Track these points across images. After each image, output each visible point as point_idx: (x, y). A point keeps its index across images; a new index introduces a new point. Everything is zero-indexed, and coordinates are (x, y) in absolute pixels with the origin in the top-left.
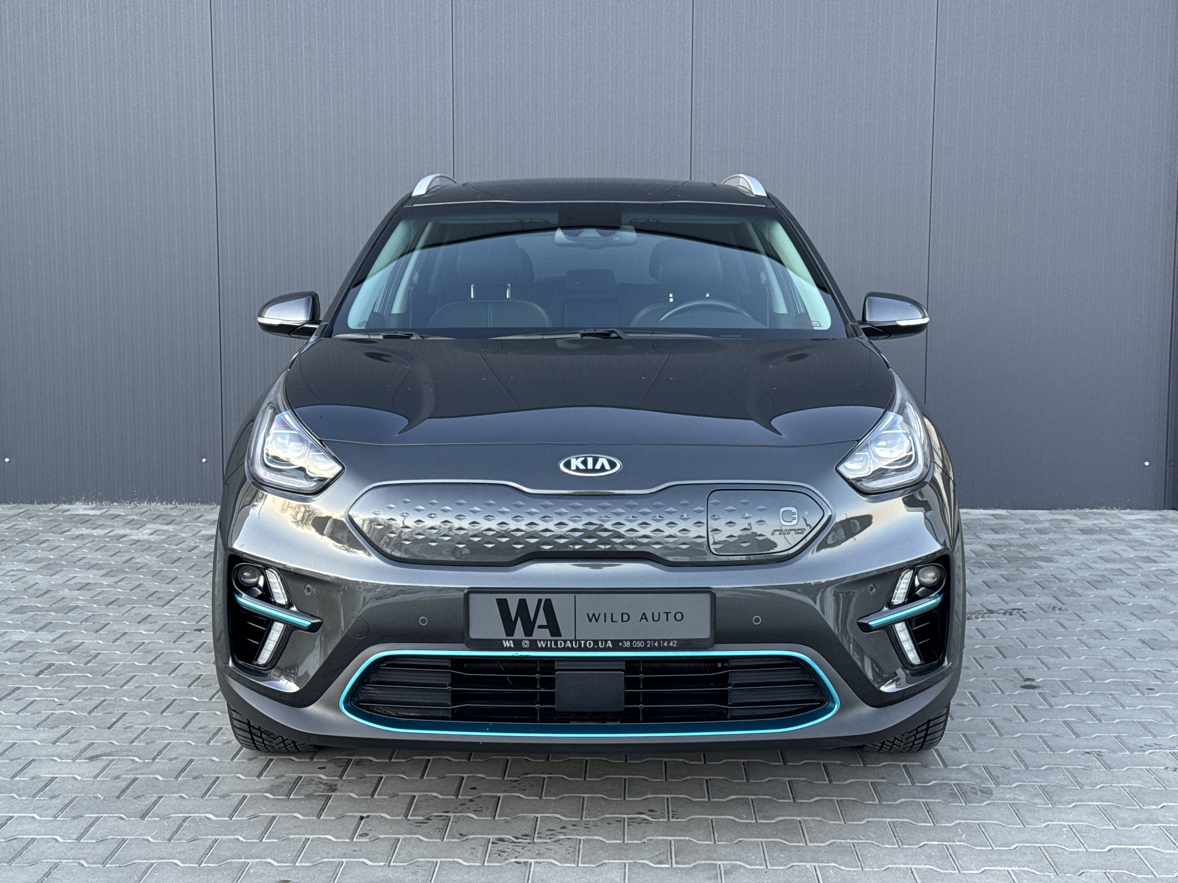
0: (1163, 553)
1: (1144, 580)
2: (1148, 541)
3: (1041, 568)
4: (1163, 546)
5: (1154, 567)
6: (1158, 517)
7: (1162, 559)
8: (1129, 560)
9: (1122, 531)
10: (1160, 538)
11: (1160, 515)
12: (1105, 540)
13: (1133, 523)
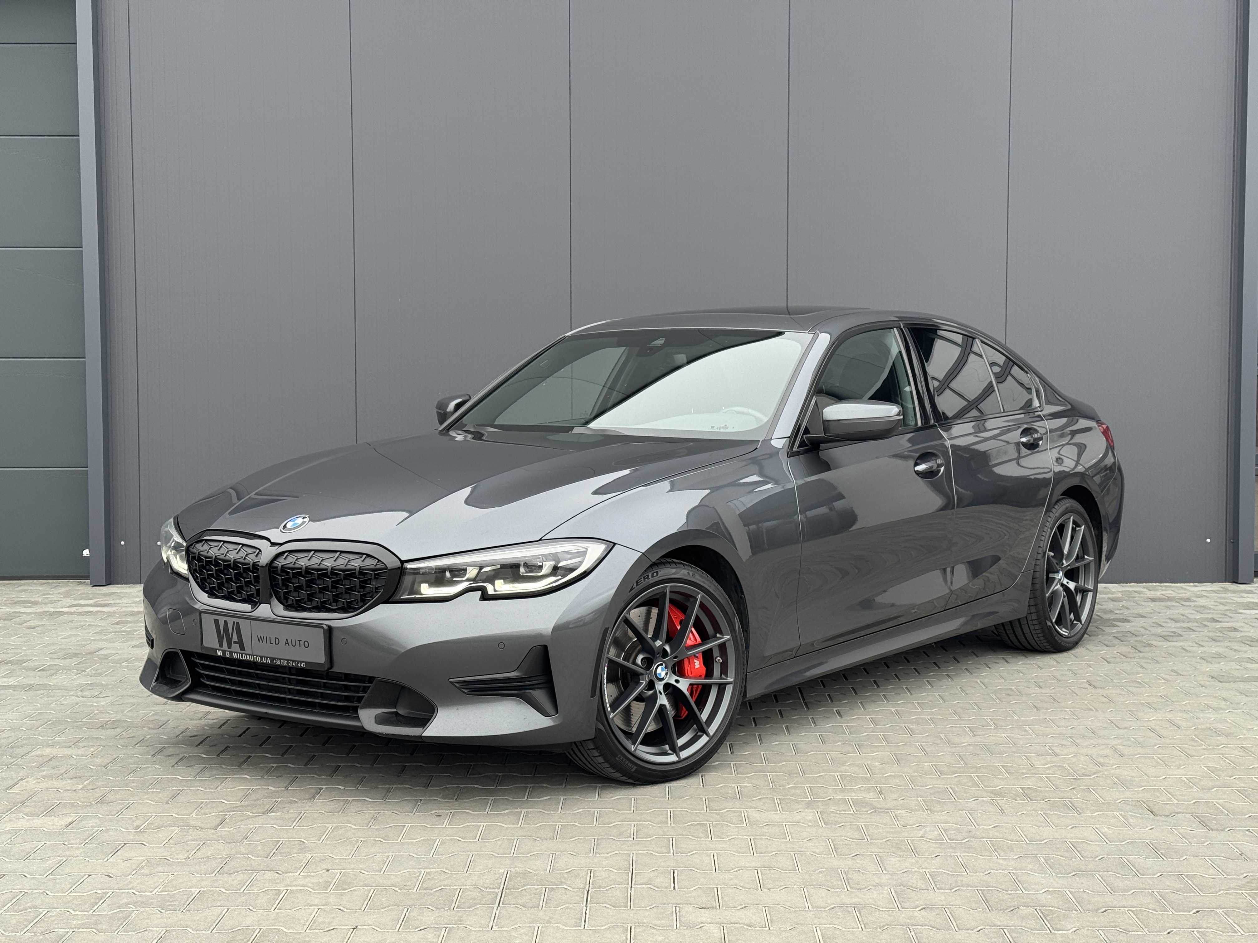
0: (1225, 615)
1: (1211, 634)
2: (1212, 607)
3: (1117, 626)
4: (1227, 610)
5: (1218, 625)
6: (1220, 589)
7: (1227, 620)
8: (1196, 621)
9: (1188, 600)
10: (1223, 604)
11: (1222, 587)
12: (1174, 606)
13: (1198, 593)
